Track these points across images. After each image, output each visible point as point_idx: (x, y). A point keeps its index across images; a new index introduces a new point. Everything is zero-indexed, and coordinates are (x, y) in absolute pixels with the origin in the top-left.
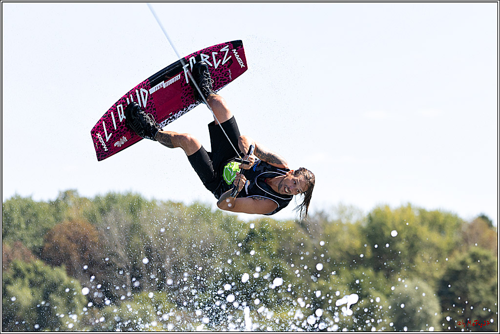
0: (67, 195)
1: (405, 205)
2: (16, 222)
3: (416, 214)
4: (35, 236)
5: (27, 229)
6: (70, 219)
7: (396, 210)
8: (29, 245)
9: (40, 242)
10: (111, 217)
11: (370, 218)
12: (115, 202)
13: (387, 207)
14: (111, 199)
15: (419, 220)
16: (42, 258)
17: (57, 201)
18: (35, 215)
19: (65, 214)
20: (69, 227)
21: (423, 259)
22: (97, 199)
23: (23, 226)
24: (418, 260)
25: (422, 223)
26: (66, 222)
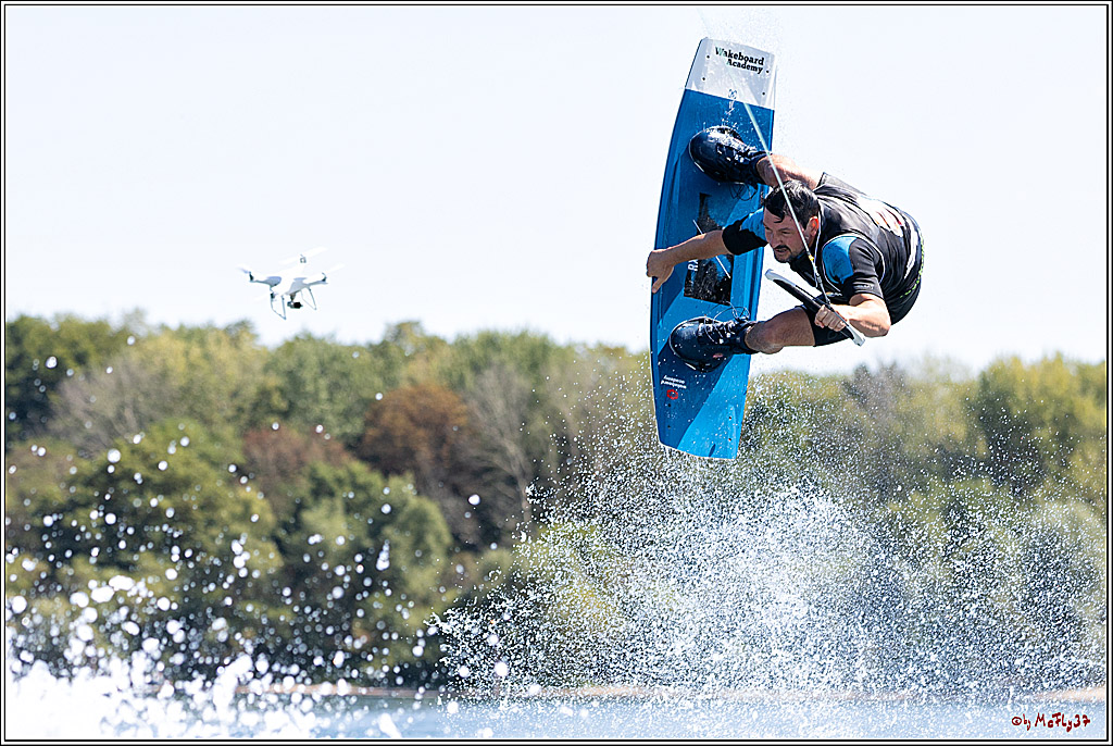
0: (401, 331)
1: (1051, 356)
2: (310, 388)
3: (1072, 371)
4: (346, 415)
5: (331, 400)
6: (412, 381)
7: (1033, 367)
8: (337, 431)
9: (355, 427)
10: (490, 378)
11: (985, 383)
12: (498, 349)
13: (1016, 360)
14: (490, 342)
15: (1077, 386)
16: (363, 458)
17: (384, 344)
18: (345, 375)
19: (403, 372)
20: (412, 398)
21: (1086, 461)
22: (462, 345)
23: (324, 395)
24: (1076, 462)
25: (1084, 391)
26: (405, 385)
